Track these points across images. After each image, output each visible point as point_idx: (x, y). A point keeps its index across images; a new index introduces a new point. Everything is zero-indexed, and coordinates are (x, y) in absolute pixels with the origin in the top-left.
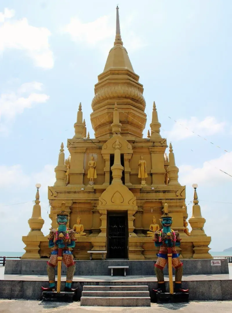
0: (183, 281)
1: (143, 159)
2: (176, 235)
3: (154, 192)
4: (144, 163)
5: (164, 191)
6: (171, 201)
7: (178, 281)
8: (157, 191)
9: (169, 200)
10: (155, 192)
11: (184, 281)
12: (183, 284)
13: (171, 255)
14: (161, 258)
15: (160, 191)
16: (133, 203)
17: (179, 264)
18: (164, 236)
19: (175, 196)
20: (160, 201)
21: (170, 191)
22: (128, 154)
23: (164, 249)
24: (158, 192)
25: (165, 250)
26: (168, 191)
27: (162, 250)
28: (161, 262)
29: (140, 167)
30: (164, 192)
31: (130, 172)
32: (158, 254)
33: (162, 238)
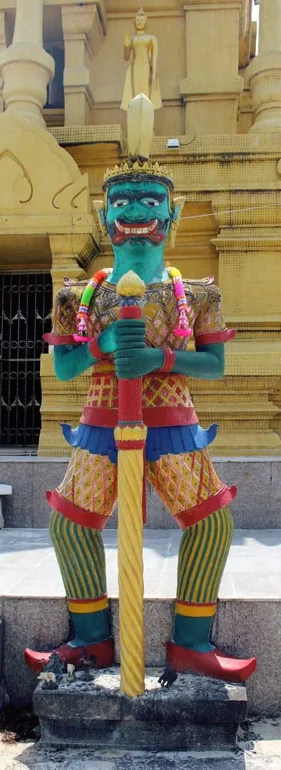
0: (225, 602)
1: (143, 29)
2: (192, 300)
3: (181, 159)
4: (150, 46)
5: (223, 155)
6: (254, 199)
7: (190, 604)
8: (194, 156)
9: (246, 194)
10: (185, 163)
11: (232, 601)
12: (225, 620)
13: (138, 433)
14: (86, 452)
15: (205, 155)
16: (72, 202)
17: (205, 495)
18: (106, 307)
19: (275, 176)
20: (205, 198)
21: (251, 157)
22: (81, 4)
23: (106, 392)
24: (198, 162)
25: (110, 398)
26: (244, 158)
27: (95, 403)
28: (83, 479)
29: (133, 64)
30: (226, 159)
31: (87, 87)
32: (75, 430)
33: (93, 318)
